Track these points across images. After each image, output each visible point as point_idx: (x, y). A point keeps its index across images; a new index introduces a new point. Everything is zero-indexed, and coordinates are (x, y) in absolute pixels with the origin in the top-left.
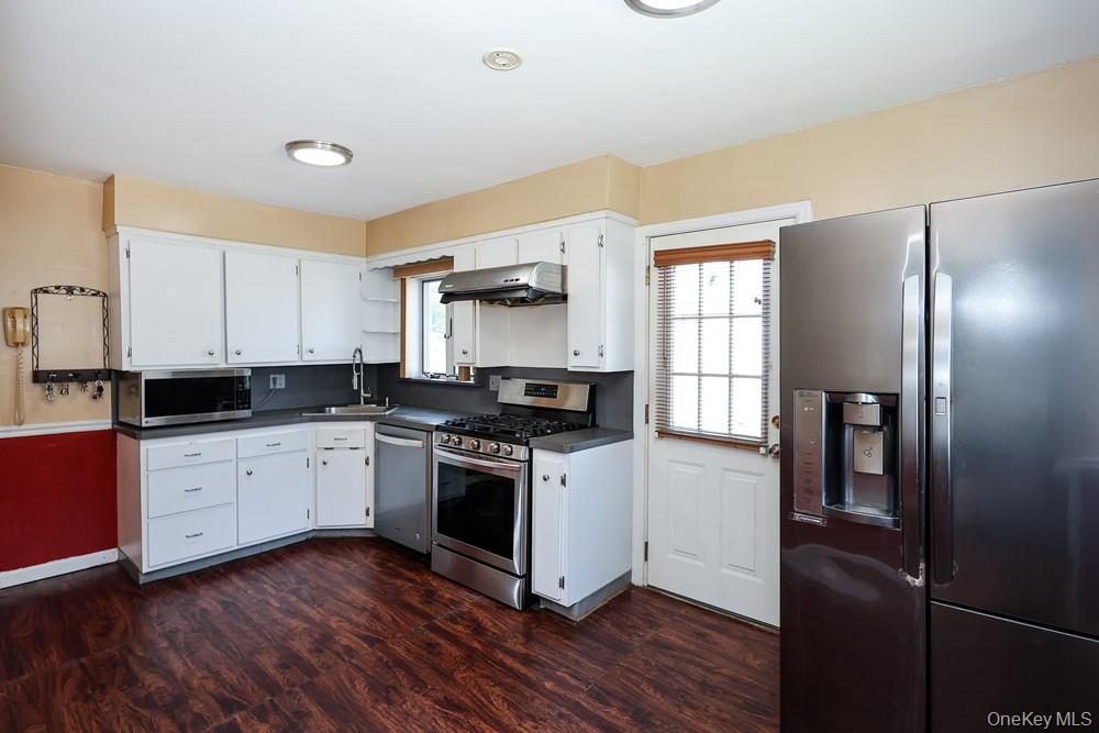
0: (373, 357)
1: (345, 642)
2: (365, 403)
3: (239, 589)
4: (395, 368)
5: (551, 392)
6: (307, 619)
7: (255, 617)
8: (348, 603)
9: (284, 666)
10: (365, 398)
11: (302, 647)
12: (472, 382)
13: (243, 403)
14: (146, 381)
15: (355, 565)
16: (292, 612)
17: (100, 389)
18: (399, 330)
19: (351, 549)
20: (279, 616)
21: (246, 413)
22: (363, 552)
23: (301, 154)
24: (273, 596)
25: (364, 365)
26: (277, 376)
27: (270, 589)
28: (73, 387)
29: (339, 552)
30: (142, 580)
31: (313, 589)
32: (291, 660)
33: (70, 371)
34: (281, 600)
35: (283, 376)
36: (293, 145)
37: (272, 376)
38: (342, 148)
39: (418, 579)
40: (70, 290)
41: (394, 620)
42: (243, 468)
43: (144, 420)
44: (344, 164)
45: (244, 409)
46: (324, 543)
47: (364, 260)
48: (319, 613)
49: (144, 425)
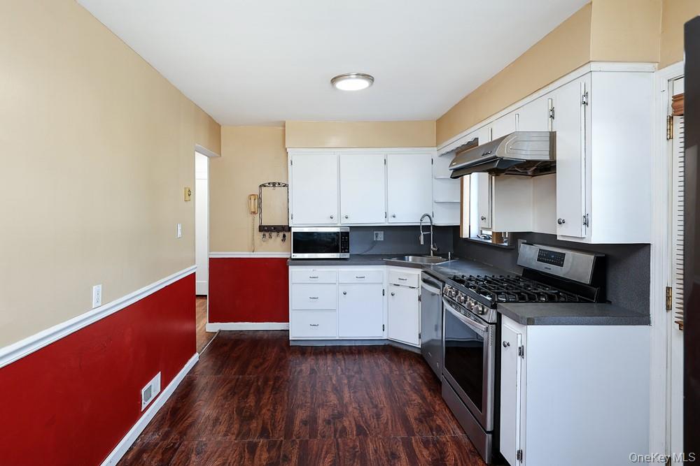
0: (441, 221)
1: (346, 424)
2: (434, 255)
3: (327, 365)
4: (456, 229)
5: (559, 260)
6: (341, 398)
7: (318, 385)
8: (371, 398)
9: (305, 423)
10: (434, 251)
11: (323, 414)
12: (506, 244)
13: (345, 249)
14: (294, 233)
15: (398, 373)
16: (337, 390)
17: (284, 236)
18: (459, 201)
19: (404, 361)
20: (329, 389)
21: (347, 256)
22: (411, 365)
23: (342, 85)
24: (337, 375)
25: (434, 226)
26: (379, 232)
27: (339, 370)
28: (274, 234)
29: (396, 360)
30: (291, 344)
31: (361, 380)
32: (311, 422)
33: (272, 226)
34: (339, 380)
35: (382, 232)
36: (334, 80)
37: (375, 232)
38: (364, 75)
39: (429, 399)
40: (274, 184)
41: (387, 423)
42: (342, 290)
43: (293, 254)
44: (369, 87)
45: (345, 252)
46: (392, 350)
47: (436, 149)
48: (350, 396)
49: (293, 257)
